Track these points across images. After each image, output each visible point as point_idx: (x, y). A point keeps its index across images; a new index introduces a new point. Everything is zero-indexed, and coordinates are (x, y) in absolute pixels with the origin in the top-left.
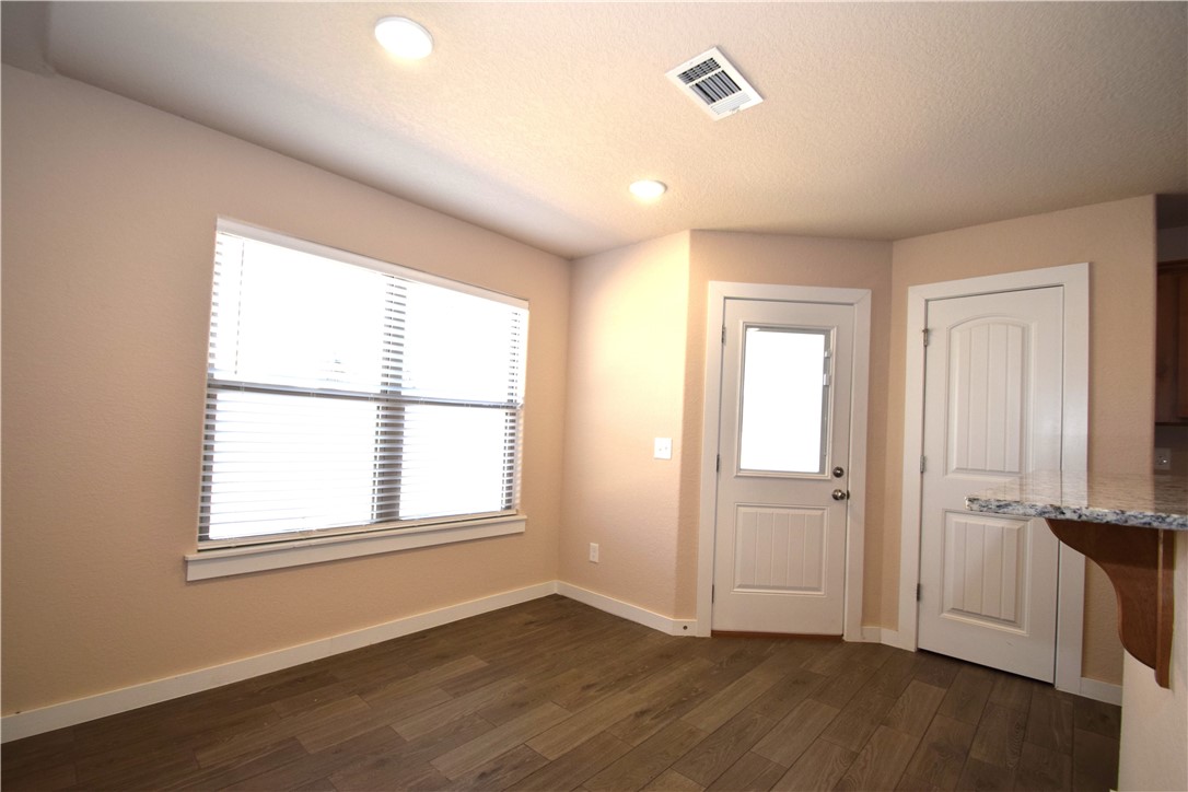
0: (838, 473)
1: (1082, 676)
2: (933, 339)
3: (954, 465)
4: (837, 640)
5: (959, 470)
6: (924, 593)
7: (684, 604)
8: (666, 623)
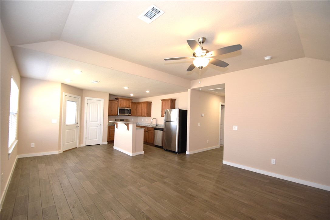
0: (77, 123)
1: (103, 142)
2: (88, 104)
3: (90, 121)
4: (76, 148)
5: (91, 122)
6: (87, 138)
7: (59, 148)
8: (57, 152)
